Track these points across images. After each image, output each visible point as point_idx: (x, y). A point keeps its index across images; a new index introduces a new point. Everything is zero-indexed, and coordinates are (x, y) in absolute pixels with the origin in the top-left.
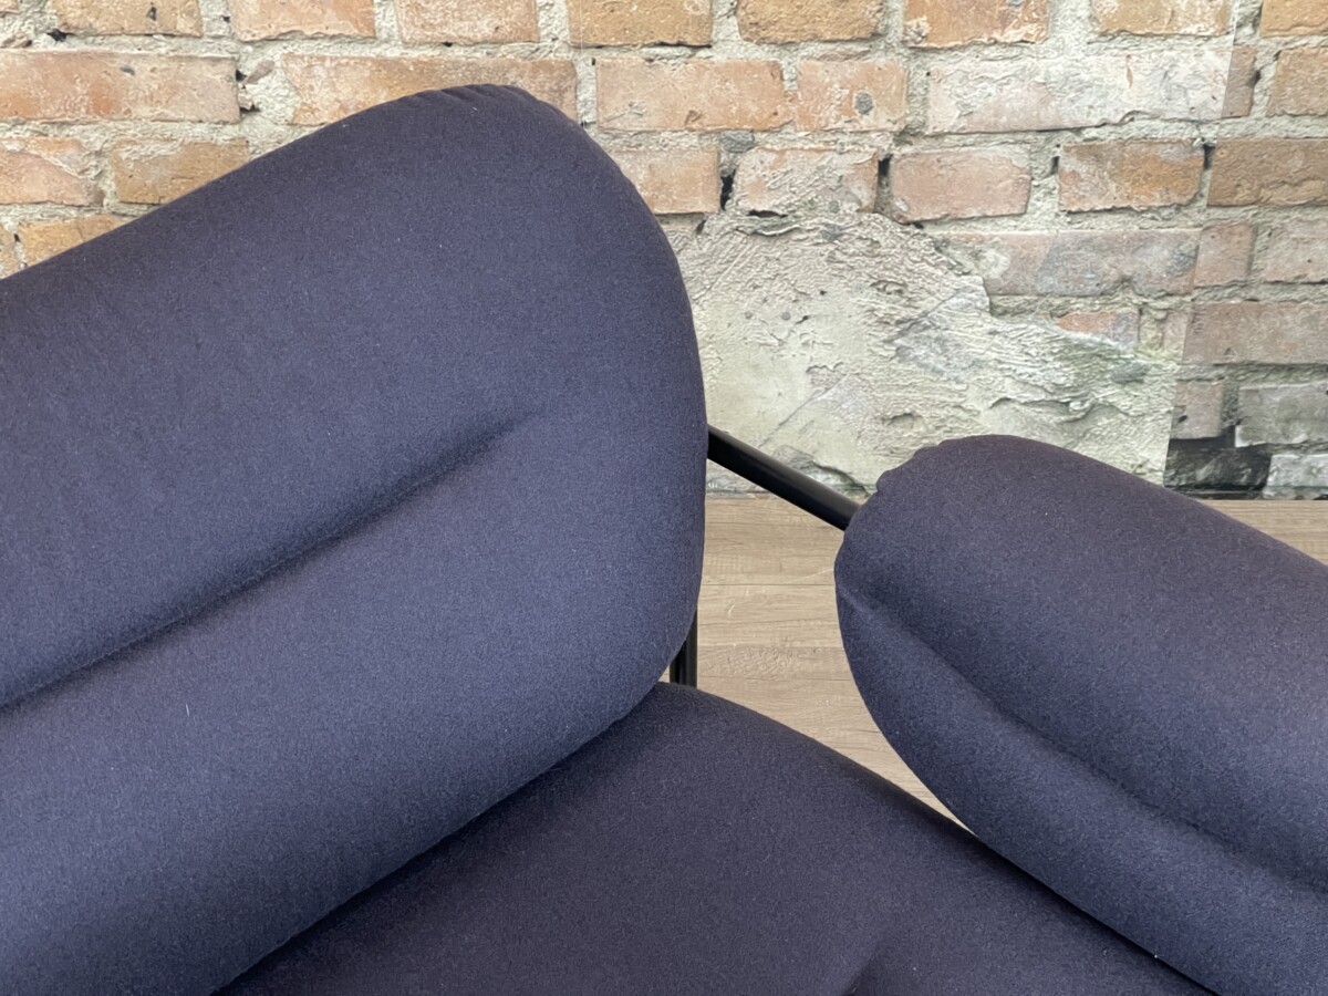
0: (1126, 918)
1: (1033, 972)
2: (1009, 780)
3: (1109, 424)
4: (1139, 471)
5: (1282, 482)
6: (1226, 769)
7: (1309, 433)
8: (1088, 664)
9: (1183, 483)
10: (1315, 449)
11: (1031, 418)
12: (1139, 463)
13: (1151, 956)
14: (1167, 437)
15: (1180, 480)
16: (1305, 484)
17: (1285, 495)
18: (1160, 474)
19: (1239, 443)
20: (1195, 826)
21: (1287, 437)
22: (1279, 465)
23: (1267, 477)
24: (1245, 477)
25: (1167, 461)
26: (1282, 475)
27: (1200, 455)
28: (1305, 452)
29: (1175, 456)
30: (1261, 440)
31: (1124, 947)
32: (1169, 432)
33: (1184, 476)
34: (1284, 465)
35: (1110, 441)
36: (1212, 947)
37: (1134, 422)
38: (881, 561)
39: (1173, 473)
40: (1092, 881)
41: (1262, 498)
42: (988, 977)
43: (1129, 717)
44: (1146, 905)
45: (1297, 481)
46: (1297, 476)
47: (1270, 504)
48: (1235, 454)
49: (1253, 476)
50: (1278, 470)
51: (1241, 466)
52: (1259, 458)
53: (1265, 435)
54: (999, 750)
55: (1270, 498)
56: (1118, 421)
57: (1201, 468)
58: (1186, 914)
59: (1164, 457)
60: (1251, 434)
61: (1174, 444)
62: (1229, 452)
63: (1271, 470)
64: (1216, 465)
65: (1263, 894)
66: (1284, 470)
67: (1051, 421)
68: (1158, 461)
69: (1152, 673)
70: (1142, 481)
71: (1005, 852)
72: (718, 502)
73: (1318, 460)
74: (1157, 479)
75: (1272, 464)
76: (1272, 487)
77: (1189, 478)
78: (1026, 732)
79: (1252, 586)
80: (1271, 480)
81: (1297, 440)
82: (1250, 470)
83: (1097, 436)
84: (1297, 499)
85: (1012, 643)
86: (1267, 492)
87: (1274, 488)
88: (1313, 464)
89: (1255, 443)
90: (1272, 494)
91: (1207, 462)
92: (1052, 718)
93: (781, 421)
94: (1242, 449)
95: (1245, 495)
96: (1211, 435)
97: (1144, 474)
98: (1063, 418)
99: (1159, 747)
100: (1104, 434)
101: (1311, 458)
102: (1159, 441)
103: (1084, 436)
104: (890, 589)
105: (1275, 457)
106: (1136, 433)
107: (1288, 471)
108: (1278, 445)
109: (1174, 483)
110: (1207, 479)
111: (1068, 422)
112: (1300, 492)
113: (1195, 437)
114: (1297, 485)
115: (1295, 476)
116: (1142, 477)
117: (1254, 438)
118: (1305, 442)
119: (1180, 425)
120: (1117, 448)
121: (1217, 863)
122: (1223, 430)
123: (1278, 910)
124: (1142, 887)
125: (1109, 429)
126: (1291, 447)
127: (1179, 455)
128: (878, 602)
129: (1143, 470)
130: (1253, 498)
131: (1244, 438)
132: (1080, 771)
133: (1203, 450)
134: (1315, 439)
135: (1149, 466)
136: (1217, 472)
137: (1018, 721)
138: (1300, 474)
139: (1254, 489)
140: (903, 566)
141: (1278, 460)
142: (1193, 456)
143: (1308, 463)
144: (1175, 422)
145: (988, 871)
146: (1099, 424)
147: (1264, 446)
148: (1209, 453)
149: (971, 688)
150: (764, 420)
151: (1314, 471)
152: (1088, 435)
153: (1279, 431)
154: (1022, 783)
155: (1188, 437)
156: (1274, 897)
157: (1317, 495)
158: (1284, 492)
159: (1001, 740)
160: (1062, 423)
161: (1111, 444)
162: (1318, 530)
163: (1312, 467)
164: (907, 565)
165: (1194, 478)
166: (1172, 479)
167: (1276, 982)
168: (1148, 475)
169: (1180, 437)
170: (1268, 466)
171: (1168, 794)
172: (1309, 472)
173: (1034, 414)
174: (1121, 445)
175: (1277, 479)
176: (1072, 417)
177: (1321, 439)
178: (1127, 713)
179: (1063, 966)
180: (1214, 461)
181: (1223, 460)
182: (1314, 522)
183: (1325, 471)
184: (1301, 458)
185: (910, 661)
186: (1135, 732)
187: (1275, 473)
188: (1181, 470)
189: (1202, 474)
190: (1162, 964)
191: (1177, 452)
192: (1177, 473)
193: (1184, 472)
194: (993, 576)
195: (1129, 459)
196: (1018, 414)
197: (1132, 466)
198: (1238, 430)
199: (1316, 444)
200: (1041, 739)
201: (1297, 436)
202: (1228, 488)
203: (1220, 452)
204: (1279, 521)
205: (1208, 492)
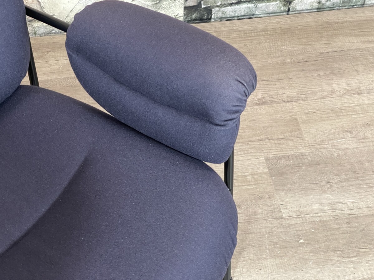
0: (154, 134)
1: (131, 153)
2: (120, 100)
3: (166, 4)
4: (176, 17)
5: (216, 17)
6: (173, 88)
7: (221, 2)
8: (135, 63)
9: (189, 20)
10: (223, 6)
11: (144, 4)
12: (176, 15)
13: (162, 144)
14: (183, 6)
15: (188, 19)
16: (222, 17)
17: (217, 21)
18: (183, 17)
19: (203, 6)
20: (169, 106)
21: (216, 4)
22: (215, 12)
23: (212, 16)
24: (206, 16)
25: (184, 13)
26: (216, 15)
27: (193, 11)
28: (221, 7)
29: (186, 12)
30: (209, 5)
31: (155, 143)
32: (183, 5)
33: (189, 17)
34: (216, 12)
35: (167, 9)
36: (176, 139)
37: (173, 3)
38: (77, 40)
39: (186, 17)
40: (145, 126)
41: (211, 22)
42: (118, 156)
43: (147, 77)
44: (159, 130)
45: (220, 16)
46: (220, 15)
47: (213, 23)
48: (202, 10)
49: (208, 16)
50: (214, 13)
51: (204, 13)
52: (209, 10)
53: (210, 3)
54: (116, 92)
55: (213, 22)
56: (169, 3)
57: (193, 15)
58: (169, 131)
59: (183, 12)
60: (206, 3)
61: (185, 8)
62: (200, 9)
63: (212, 13)
64: (197, 13)
65: (187, 122)
66: (216, 13)
67: (150, 4)
68: (181, 14)
69: (152, 64)
70: (178, 20)
71: (123, 121)
72: (55, 36)
73: (224, 10)
74: (182, 19)
75: (213, 12)
76: (213, 18)
77: (190, 18)
78: (123, 86)
79: (178, 36)
80: (213, 16)
81: (218, 4)
82: (207, 14)
83: (163, 8)
84: (220, 21)
85: (115, 60)
86: (212, 20)
87: (214, 19)
88: (224, 11)
89: (207, 6)
90: (214, 21)
91: (195, 13)
92: (129, 81)
93: (71, 10)
94: (204, 8)
95: (206, 21)
96: (195, 5)
97: (178, 18)
98: (153, 3)
99: (156, 85)
100: (165, 7)
101: (223, 9)
102: (181, 8)
103: (160, 8)
104: (81, 48)
105: (213, 9)
106: (174, 6)
107: (217, 13)
108: (213, 6)
109: (187, 20)
110: (195, 18)
111: (155, 4)
112: (221, 19)
113: (191, 5)
114: (220, 17)
115: (219, 15)
116: (178, 19)
117: (207, 5)
118: (221, 4)
119: (186, 2)
120: (169, 11)
121: (175, 115)
122: (198, 3)
123: (191, 126)
124: (157, 125)
125: (166, 5)
126: (217, 6)
127: (187, 11)
128: (79, 53)
129: (178, 17)
130: (208, 22)
131: (204, 5)
132: (138, 95)
133: (194, 9)
134: (223, 3)
135: (179, 15)
136: (198, 15)
137: (121, 83)
138: (220, 14)
139: (209, 20)
140: (83, 41)
141: (214, 10)
142: (191, 11)
143: (222, 11)
144: (185, 1)
145: (119, 127)
146: (164, 4)
147: (210, 7)
148: (195, 10)
149: (107, 75)
150: (65, 10)
151: (224, 13)
152: (161, 8)
153: (213, 2)
154: (123, 101)
155: (189, 6)
156: (190, 122)
157: (226, 20)
158: (217, 20)
159: (117, 89)
160: (153, 5)
161: (168, 10)
162: (226, 29)
163: (223, 12)
164: (84, 41)
165: (192, 18)
166: (186, 18)
167: (193, 146)
168: (179, 18)
169: (187, 6)
170: (211, 12)
171: (160, 98)
172: (223, 13)
173: (145, 2)
174: (170, 10)
175: (214, 16)
176: (156, 2)
177: (225, 3)
178: (147, 76)
179: (139, 150)
180: (196, 13)
181: (199, 12)
182: (225, 27)
183: (227, 13)
184: (220, 9)
185: (90, 70)
186: (150, 81)
187: (214, 14)
188: (188, 16)
189: (194, 16)
190: (166, 146)
191: (186, 11)
192: (187, 17)
193: (189, 16)
194: (108, 41)
195: (173, 14)
196: (140, 3)
197: (174, 16)
198: (202, 2)
199: (224, 5)
200: (127, 88)
201: (218, 3)
202: (201, 20)
203: (198, 9)
204: (216, 28)
205: (196, 22)
